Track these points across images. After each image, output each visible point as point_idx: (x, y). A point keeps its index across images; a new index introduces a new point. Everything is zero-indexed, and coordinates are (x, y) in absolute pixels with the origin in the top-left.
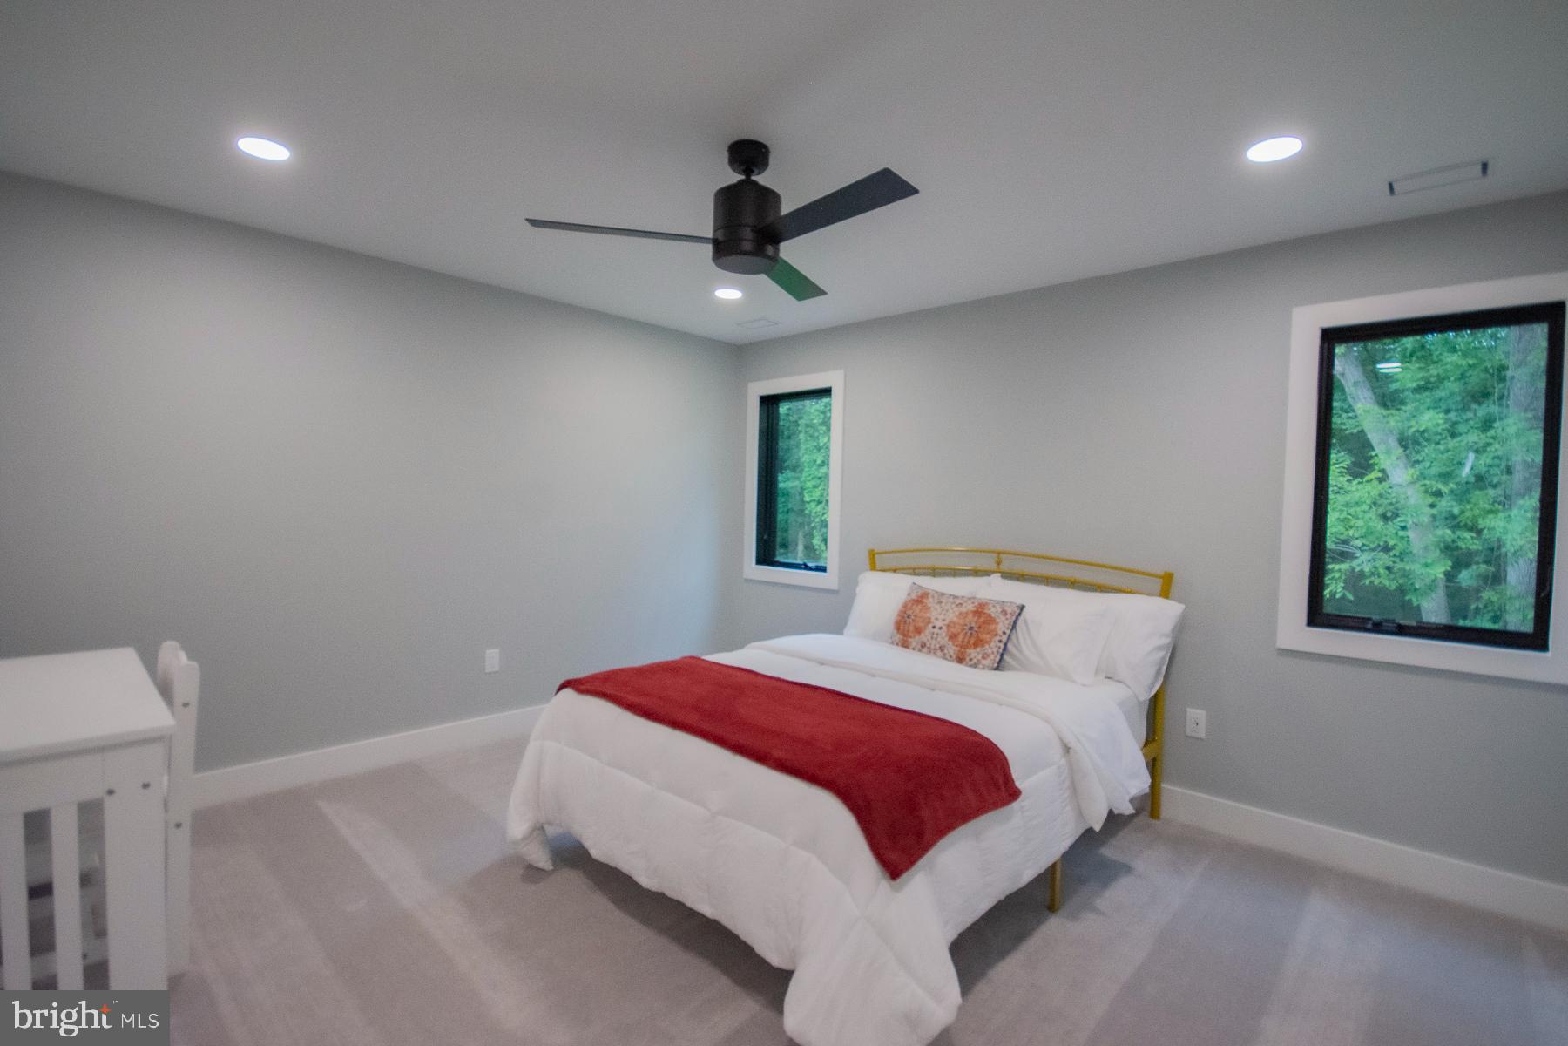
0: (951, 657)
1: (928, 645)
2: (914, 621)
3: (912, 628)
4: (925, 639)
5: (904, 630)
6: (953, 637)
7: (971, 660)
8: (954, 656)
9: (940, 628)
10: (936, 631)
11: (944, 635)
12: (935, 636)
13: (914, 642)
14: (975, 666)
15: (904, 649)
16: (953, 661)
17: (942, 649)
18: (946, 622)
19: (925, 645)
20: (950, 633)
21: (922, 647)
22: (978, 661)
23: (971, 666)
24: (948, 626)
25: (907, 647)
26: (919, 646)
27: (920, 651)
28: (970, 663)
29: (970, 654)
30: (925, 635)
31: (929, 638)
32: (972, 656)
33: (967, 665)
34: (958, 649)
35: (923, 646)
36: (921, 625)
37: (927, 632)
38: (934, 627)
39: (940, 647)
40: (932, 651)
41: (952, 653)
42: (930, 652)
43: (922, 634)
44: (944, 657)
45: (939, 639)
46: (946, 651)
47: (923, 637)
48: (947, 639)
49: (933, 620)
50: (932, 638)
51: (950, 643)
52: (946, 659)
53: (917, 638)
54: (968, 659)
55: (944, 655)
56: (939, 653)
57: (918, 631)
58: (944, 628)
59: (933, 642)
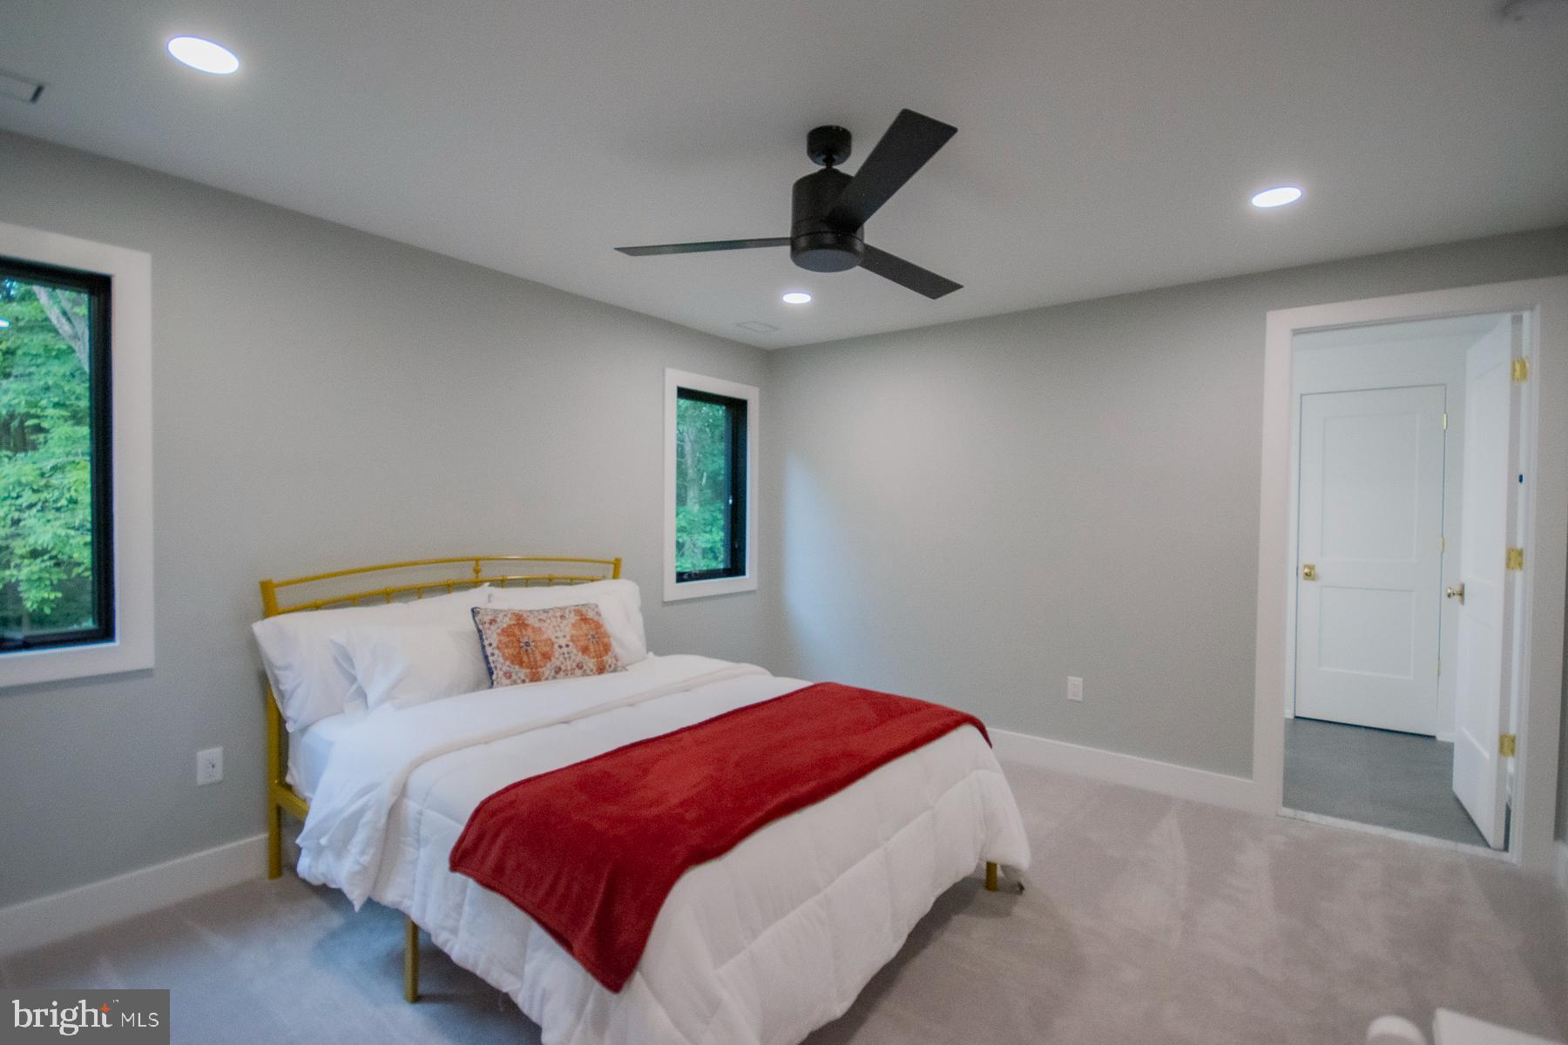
0: (592, 670)
1: (563, 667)
2: (536, 647)
3: (539, 657)
4: (558, 663)
5: (530, 662)
6: (585, 650)
7: (610, 666)
8: (595, 669)
9: (567, 646)
10: (565, 650)
11: (575, 651)
12: (566, 656)
13: (547, 670)
14: (615, 670)
15: (535, 683)
16: (594, 674)
17: (580, 666)
18: (568, 638)
19: (560, 669)
20: (579, 647)
21: (557, 672)
22: (615, 664)
23: (612, 672)
24: (572, 640)
25: (538, 680)
26: (553, 673)
27: (554, 678)
28: (610, 670)
29: (607, 662)
30: (558, 659)
31: (561, 659)
32: (609, 662)
33: (608, 672)
34: (595, 660)
35: (558, 670)
36: (546, 649)
37: (557, 655)
38: (560, 647)
39: (577, 666)
40: (569, 673)
41: (591, 666)
42: (567, 675)
43: (553, 659)
44: (585, 674)
45: (573, 657)
46: (585, 667)
47: (556, 662)
48: (580, 654)
49: (554, 640)
50: (565, 658)
51: (586, 657)
52: (588, 675)
53: (548, 665)
54: (607, 666)
55: (585, 671)
56: (578, 672)
57: (547, 657)
58: (570, 644)
59: (568, 663)
